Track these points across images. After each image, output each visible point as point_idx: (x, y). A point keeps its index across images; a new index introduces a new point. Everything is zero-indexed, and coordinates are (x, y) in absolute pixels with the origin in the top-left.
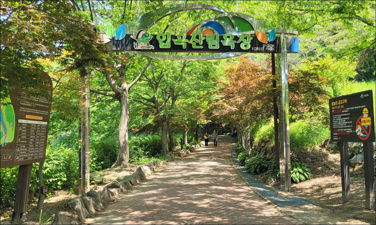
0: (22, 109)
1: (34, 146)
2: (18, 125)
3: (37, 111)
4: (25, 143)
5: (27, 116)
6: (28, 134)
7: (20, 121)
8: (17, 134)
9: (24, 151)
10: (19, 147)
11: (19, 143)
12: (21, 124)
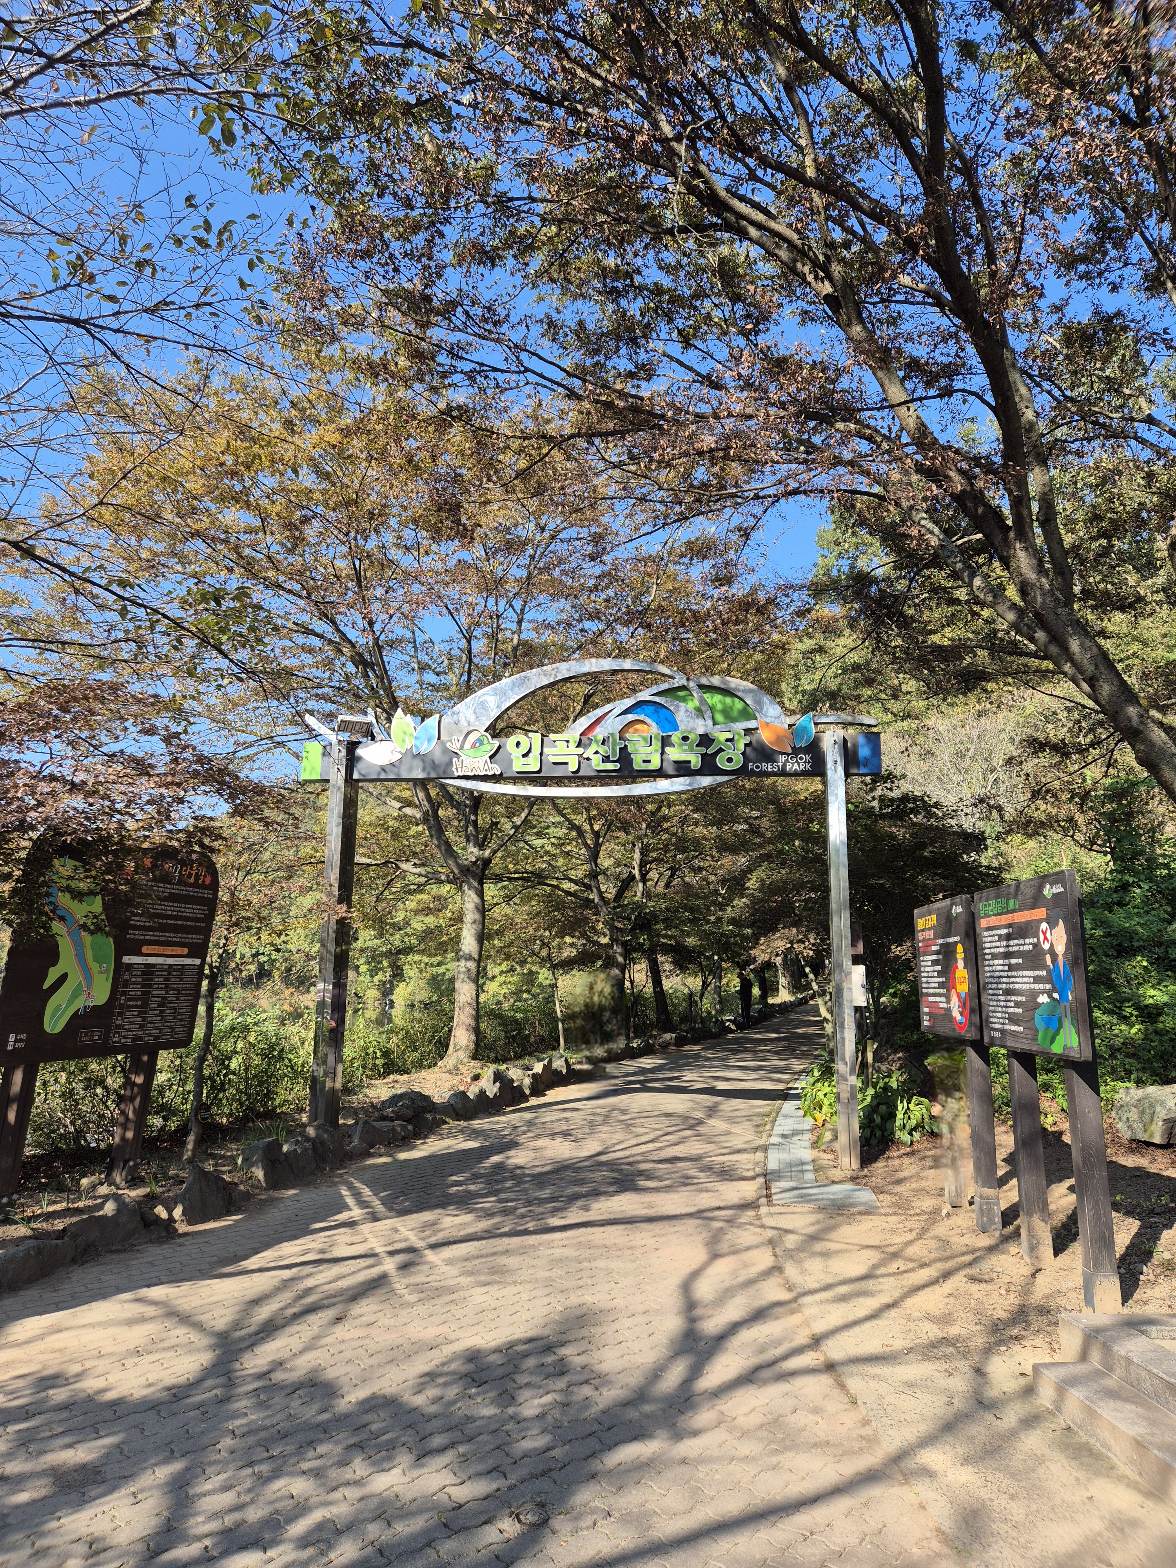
0: (133, 934)
1: (162, 1012)
2: (120, 968)
3: (172, 937)
4: (136, 1006)
5: (145, 949)
6: (147, 987)
7: (126, 959)
8: (118, 986)
9: (134, 1023)
10: (121, 1014)
11: (122, 1006)
12: (129, 966)
